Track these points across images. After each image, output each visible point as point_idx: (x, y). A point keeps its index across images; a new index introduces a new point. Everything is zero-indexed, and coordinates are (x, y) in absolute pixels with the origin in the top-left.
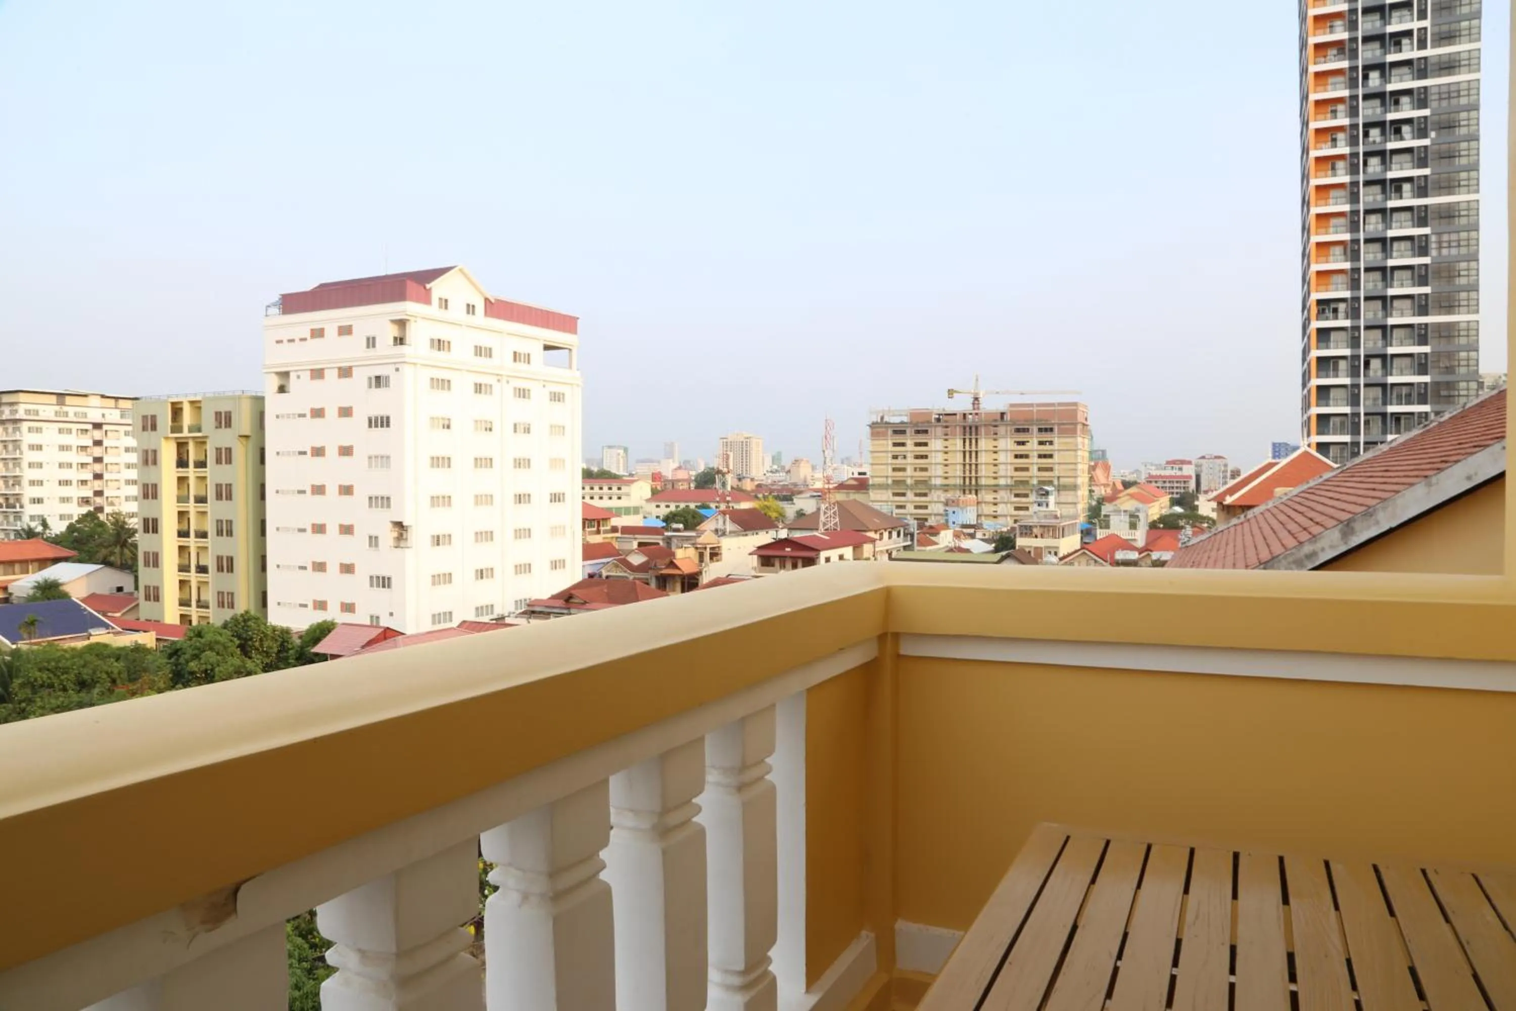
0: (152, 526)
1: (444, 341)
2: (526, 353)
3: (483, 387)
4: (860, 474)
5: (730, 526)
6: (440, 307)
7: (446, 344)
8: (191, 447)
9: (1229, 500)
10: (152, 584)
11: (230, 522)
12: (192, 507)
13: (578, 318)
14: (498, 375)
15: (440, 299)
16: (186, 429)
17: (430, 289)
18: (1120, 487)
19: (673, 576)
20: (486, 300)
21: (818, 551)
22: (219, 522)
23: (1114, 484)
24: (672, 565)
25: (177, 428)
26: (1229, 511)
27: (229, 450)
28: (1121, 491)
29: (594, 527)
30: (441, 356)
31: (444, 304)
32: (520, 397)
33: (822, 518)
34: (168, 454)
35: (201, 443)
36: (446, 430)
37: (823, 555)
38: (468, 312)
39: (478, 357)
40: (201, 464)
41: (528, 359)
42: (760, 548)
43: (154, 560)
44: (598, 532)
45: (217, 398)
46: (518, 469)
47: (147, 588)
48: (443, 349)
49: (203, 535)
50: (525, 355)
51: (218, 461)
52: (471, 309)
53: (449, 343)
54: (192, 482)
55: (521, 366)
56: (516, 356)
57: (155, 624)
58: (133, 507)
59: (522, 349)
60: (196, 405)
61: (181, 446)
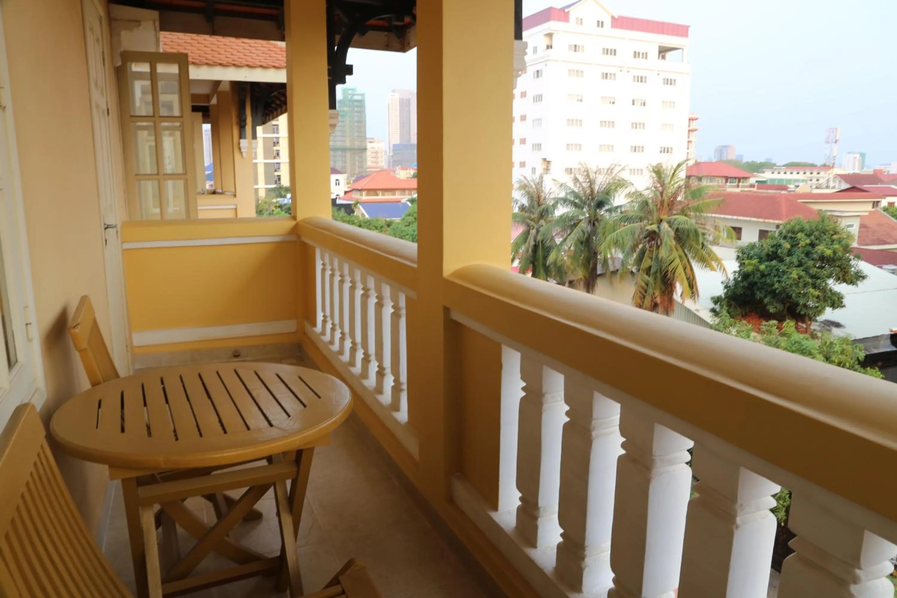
1: (579, 46)
2: (645, 52)
3: (608, 75)
6: (577, 23)
7: (581, 48)
13: (689, 26)
14: (620, 67)
15: (577, 19)
17: (568, 12)
20: (613, 17)
29: (735, 182)
30: (577, 56)
31: (580, 21)
32: (638, 81)
36: (579, 102)
38: (598, 26)
39: (605, 55)
41: (645, 56)
44: (738, 186)
46: (634, 129)
48: (579, 51)
50: (643, 53)
52: (600, 24)
53: (583, 47)
55: (640, 61)
56: (636, 55)
59: (641, 49)
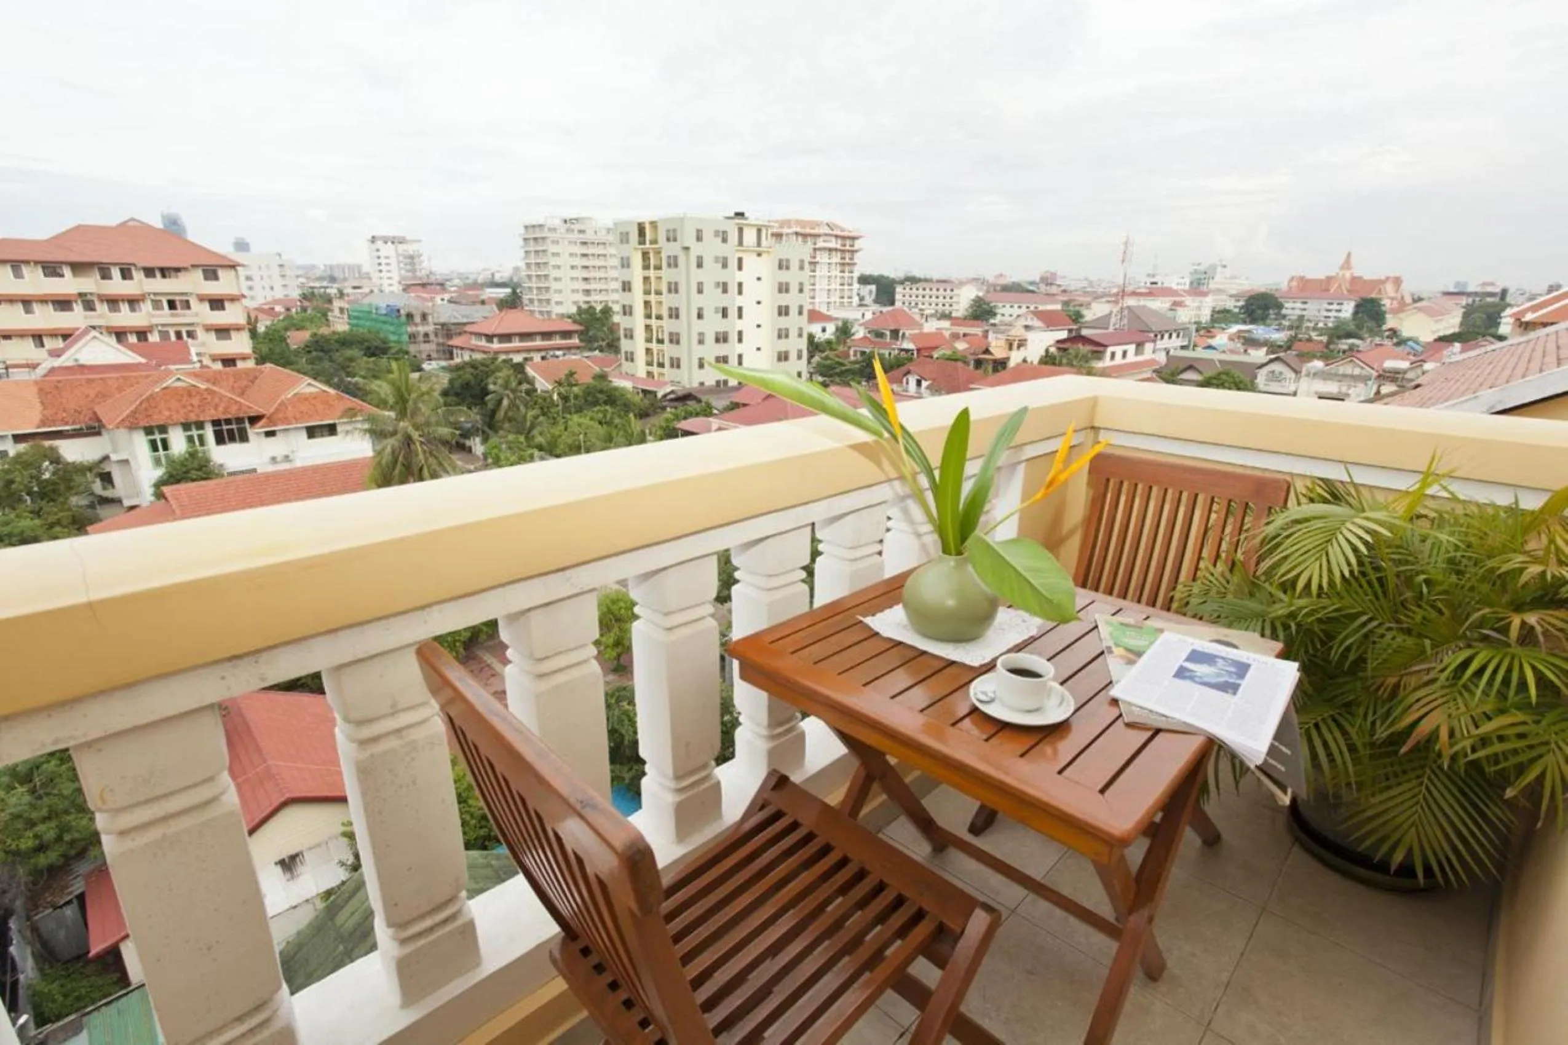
0: (627, 311)
4: (1152, 283)
5: (1036, 323)
8: (651, 255)
9: (1529, 317)
10: (629, 349)
11: (677, 309)
12: (653, 298)
16: (648, 242)
18: (1408, 300)
19: (987, 360)
21: (1106, 346)
22: (670, 309)
23: (1402, 298)
24: (987, 351)
25: (642, 241)
26: (1526, 326)
27: (676, 257)
28: (1409, 305)
33: (1113, 320)
34: (637, 260)
35: (658, 252)
37: (1110, 350)
40: (658, 268)
42: (1058, 342)
43: (630, 335)
45: (667, 220)
47: (626, 353)
49: (659, 317)
51: (669, 265)
54: (653, 279)
57: (631, 377)
58: (615, 296)
60: (654, 224)
61: (645, 255)
